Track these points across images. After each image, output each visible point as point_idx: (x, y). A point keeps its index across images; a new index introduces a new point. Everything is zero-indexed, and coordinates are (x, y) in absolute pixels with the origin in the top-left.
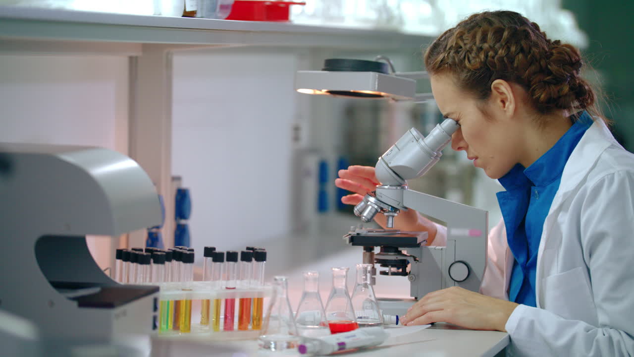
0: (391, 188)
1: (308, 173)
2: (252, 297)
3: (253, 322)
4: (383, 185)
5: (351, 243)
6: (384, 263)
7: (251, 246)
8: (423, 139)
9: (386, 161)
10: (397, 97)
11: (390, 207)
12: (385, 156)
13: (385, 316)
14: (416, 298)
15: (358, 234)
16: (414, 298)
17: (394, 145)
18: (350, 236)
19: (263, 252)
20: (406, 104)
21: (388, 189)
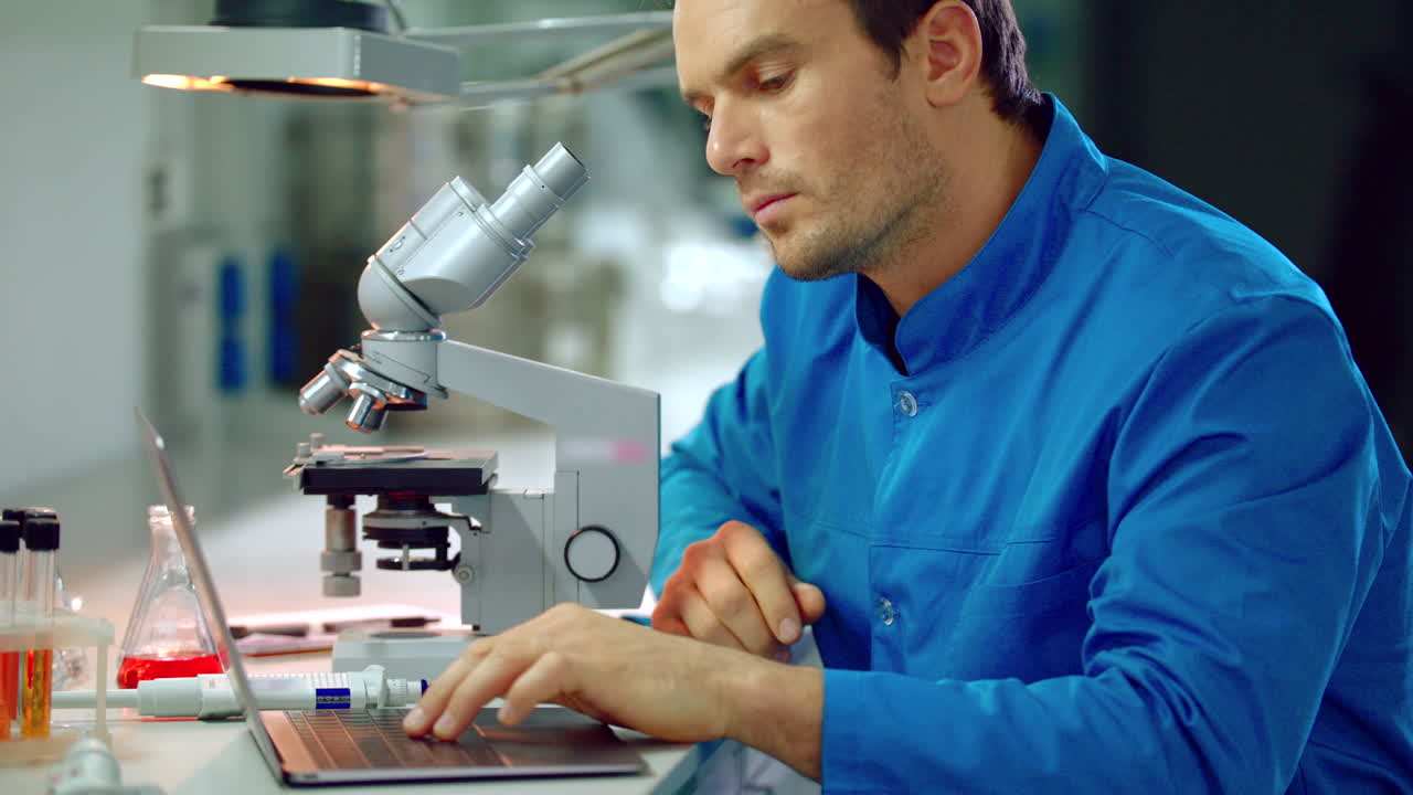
0: (403, 337)
1: (189, 294)
2: (21, 650)
3: (24, 711)
4: (381, 332)
5: (302, 490)
6: (388, 538)
7: (16, 507)
8: (487, 207)
9: (390, 265)
10: (413, 95)
11: (404, 389)
12: (385, 252)
13: (390, 682)
14: (476, 628)
15: (319, 463)
16: (469, 627)
17: (408, 224)
18: (299, 470)
19: (50, 525)
20: (440, 113)
21: (396, 340)
